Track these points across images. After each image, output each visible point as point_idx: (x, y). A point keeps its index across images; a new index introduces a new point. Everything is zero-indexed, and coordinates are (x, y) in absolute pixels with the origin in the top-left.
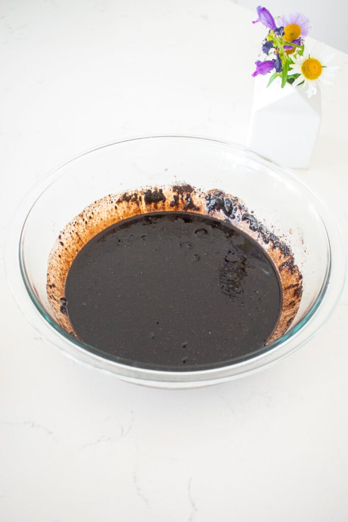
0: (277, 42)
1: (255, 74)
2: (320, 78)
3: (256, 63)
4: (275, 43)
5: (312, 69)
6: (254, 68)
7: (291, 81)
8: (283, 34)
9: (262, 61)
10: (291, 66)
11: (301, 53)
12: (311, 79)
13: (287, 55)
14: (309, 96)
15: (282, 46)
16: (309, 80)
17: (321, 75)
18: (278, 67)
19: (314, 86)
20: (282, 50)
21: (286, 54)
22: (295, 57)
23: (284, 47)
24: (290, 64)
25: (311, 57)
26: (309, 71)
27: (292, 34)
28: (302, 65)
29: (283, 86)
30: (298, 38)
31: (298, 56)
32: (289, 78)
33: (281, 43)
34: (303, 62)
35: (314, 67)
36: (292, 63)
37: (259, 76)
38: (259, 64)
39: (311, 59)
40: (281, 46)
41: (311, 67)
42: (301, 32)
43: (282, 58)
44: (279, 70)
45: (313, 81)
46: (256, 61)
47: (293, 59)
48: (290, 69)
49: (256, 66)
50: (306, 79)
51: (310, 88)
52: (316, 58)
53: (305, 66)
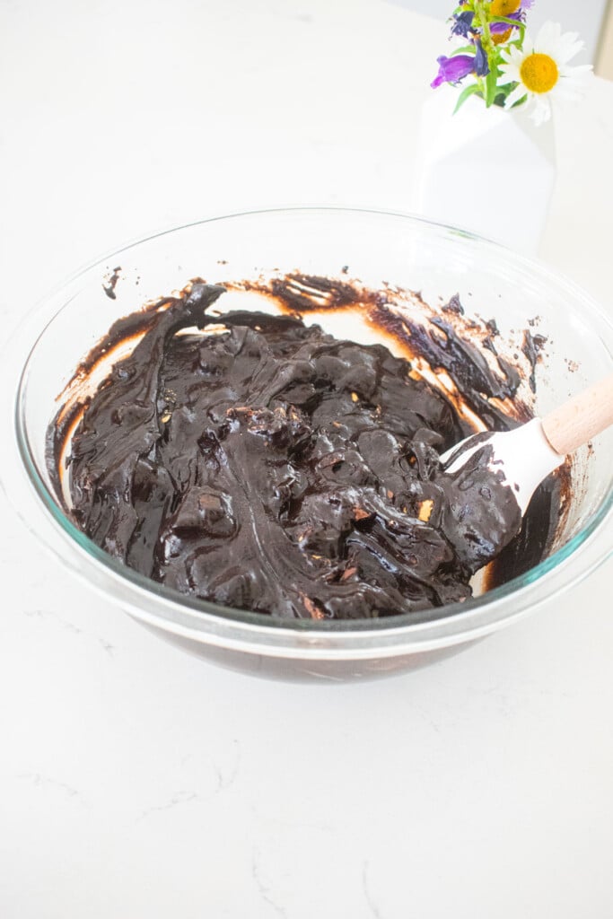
0: (480, 15)
1: (437, 83)
2: (555, 88)
3: (438, 60)
4: (477, 18)
5: (540, 73)
6: (435, 69)
7: (500, 101)
9: (449, 56)
10: (500, 67)
11: (519, 44)
12: (539, 91)
13: (495, 45)
14: (538, 123)
15: (488, 26)
16: (536, 94)
17: (558, 83)
18: (480, 66)
19: (546, 105)
20: (487, 35)
21: (493, 42)
22: (508, 50)
23: (492, 28)
24: (499, 63)
25: (536, 52)
26: (534, 75)
27: (505, 4)
28: (521, 66)
29: (488, 106)
30: (516, 11)
31: (513, 48)
32: (499, 93)
33: (487, 19)
34: (522, 61)
35: (545, 69)
36: (502, 61)
37: (445, 85)
38: (442, 60)
39: (538, 55)
40: (485, 26)
41: (538, 68)
43: (487, 49)
44: (482, 72)
45: (544, 95)
46: (438, 55)
47: (503, 54)
48: (500, 74)
49: (438, 66)
50: (530, 93)
51: (540, 106)
52: (546, 52)
53: (526, 69)
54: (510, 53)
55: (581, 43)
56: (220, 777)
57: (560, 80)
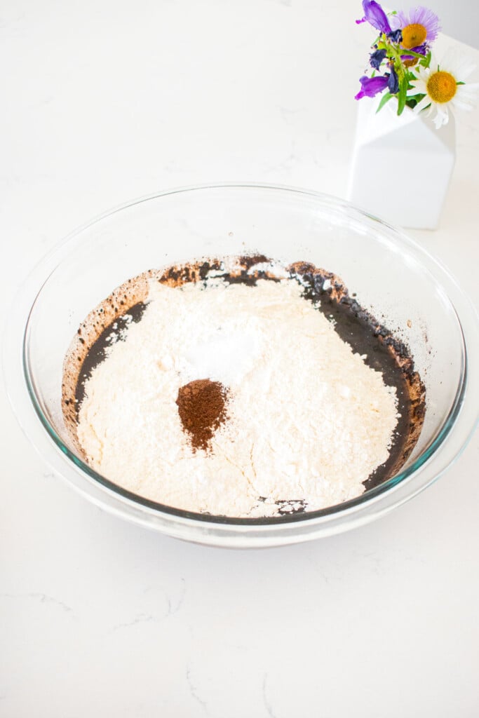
0: (392, 50)
1: (359, 96)
2: (454, 100)
3: (360, 80)
4: (389, 53)
5: (442, 87)
6: (358, 87)
7: (412, 104)
8: (401, 40)
9: (370, 77)
10: (411, 83)
11: (426, 65)
12: (441, 102)
13: (407, 67)
14: (438, 127)
15: (399, 56)
16: (438, 103)
17: (456, 95)
18: (392, 86)
19: (445, 113)
20: (399, 61)
21: (405, 66)
22: (418, 69)
23: (402, 57)
24: (410, 80)
25: (440, 70)
26: (437, 90)
27: (413, 39)
28: (428, 81)
30: (423, 44)
31: (421, 68)
32: (410, 99)
33: (398, 52)
34: (429, 77)
35: (445, 85)
36: (414, 78)
37: (365, 99)
38: (365, 81)
39: (442, 73)
40: (396, 56)
41: (441, 85)
42: (426, 34)
43: (398, 72)
44: (394, 91)
45: (444, 105)
46: (360, 77)
47: (414, 73)
48: (411, 87)
49: (360, 85)
50: (434, 103)
51: (441, 113)
52: (448, 71)
53: (431, 84)
54: (419, 71)
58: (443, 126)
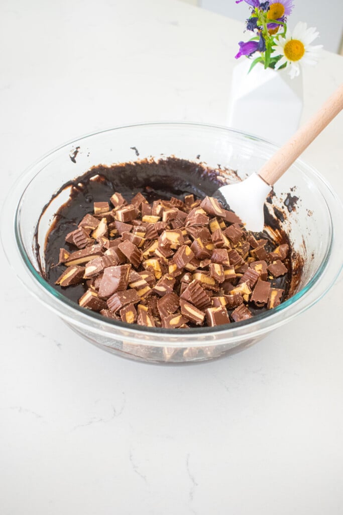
0: (261, 19)
1: (238, 56)
2: (303, 58)
3: (239, 44)
4: (260, 21)
5: (294, 50)
6: (237, 49)
7: (272, 66)
9: (246, 41)
10: (273, 48)
11: (283, 35)
12: (294, 60)
14: (292, 77)
15: (266, 24)
16: (292, 62)
18: (261, 46)
19: (297, 67)
20: (266, 30)
21: (269, 34)
22: (277, 38)
23: (268, 26)
24: (272, 46)
26: (291, 52)
27: (275, 13)
28: (284, 46)
29: (265, 68)
30: (282, 17)
31: (280, 37)
32: (272, 62)
33: (265, 21)
34: (285, 44)
35: (297, 48)
36: (275, 44)
37: (243, 57)
38: (242, 44)
39: (294, 40)
40: (264, 26)
41: (294, 48)
42: (284, 10)
43: (265, 37)
44: (262, 50)
45: (297, 62)
46: (239, 41)
47: (275, 40)
48: (273, 51)
49: (239, 47)
50: (289, 61)
51: (294, 68)
52: (298, 39)
53: (287, 48)
54: (278, 40)
55: (318, 33)
56: (115, 411)
57: (305, 54)
58: (295, 77)
